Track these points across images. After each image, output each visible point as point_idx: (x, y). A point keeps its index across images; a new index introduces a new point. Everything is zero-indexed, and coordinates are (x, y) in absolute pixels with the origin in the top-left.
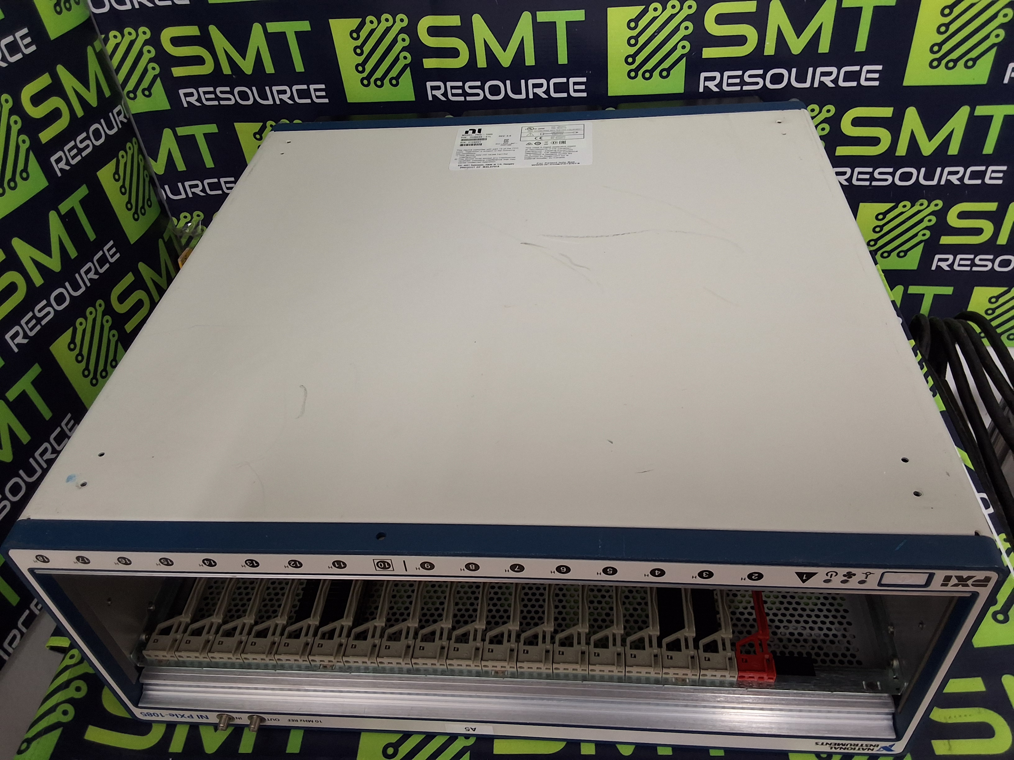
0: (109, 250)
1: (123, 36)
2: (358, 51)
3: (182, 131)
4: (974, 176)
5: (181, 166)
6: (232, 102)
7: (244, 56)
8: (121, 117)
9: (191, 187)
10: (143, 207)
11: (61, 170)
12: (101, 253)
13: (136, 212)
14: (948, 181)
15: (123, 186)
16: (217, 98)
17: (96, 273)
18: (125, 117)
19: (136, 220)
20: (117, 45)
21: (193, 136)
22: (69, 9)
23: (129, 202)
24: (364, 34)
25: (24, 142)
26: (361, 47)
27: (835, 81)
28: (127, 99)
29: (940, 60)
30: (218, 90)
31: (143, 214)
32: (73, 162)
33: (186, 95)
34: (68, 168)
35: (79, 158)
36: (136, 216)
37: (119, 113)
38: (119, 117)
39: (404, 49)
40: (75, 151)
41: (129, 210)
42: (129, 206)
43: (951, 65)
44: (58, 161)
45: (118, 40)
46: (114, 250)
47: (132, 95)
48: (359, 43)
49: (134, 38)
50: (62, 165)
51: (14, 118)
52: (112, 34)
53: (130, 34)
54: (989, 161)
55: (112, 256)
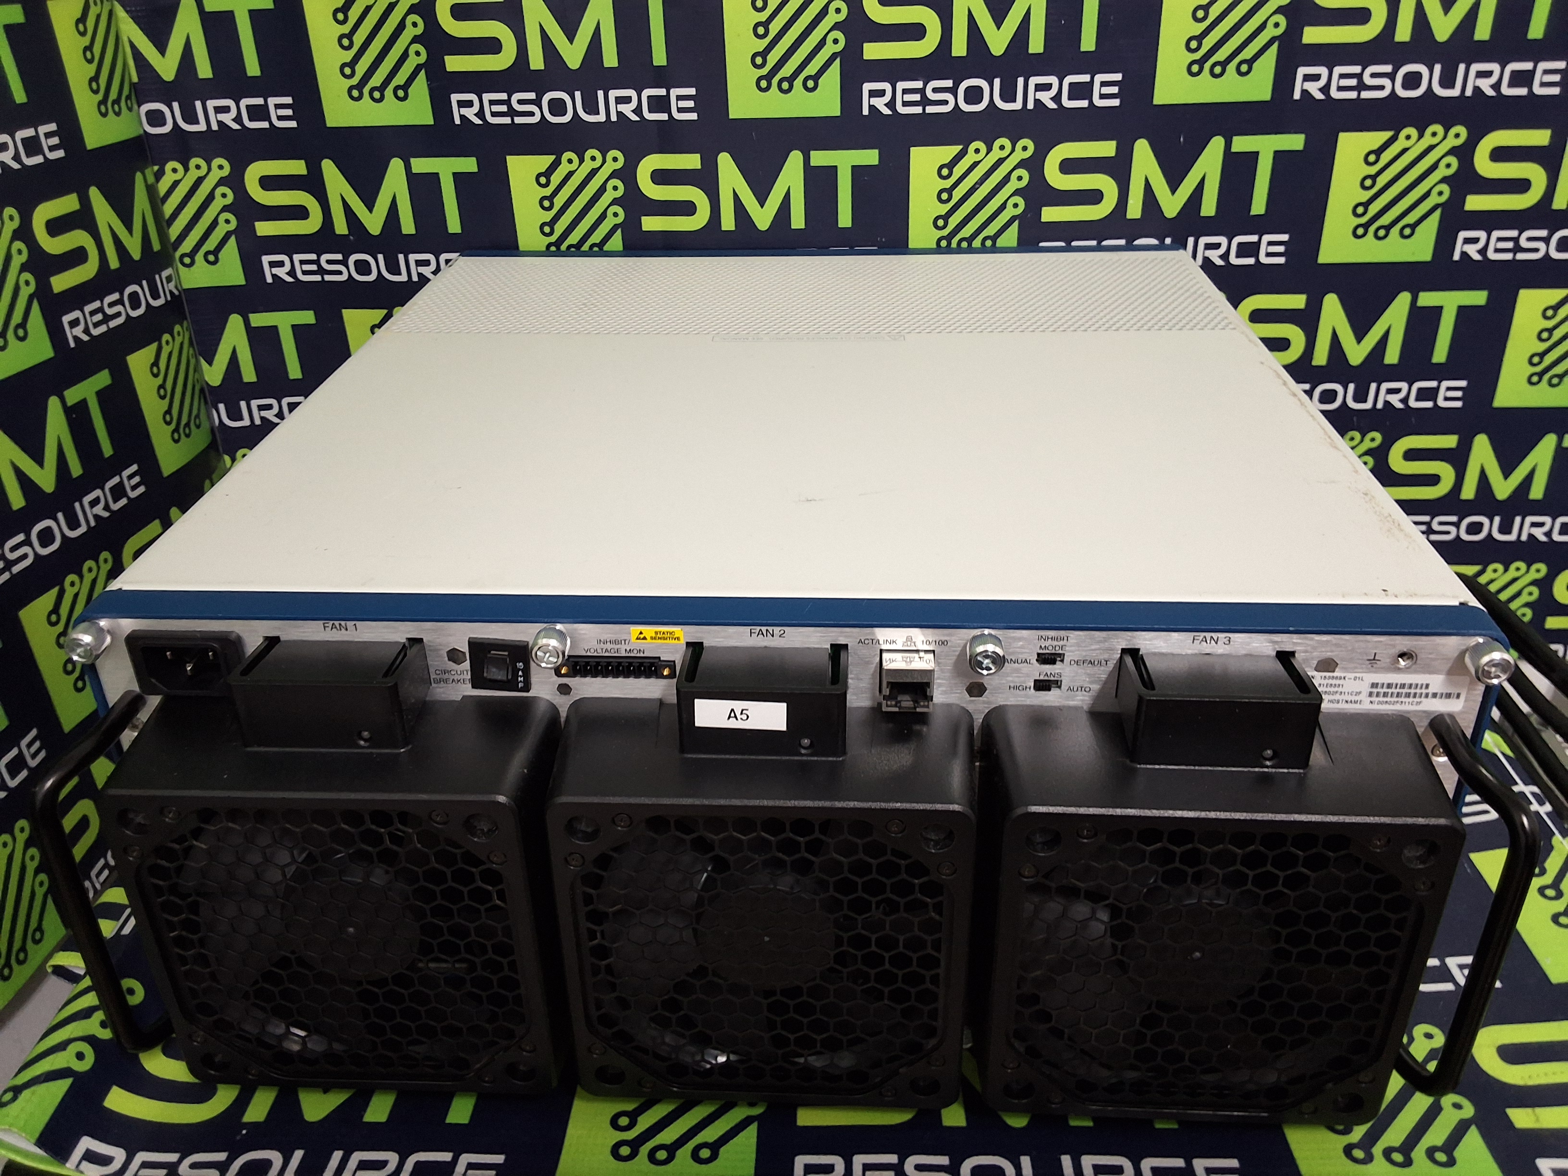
0: (130, 477)
1: (187, 169)
2: (546, 204)
3: (259, 320)
4: (1423, 395)
5: (249, 374)
6: (344, 277)
7: (370, 207)
8: (172, 286)
9: (261, 408)
10: (188, 425)
11: (76, 338)
12: (116, 479)
13: (176, 430)
14: (1387, 403)
15: (162, 386)
16: (321, 271)
17: (107, 508)
18: (176, 287)
19: (176, 441)
20: (176, 184)
21: (275, 328)
22: (118, 114)
23: (169, 412)
24: (556, 178)
25: (27, 283)
26: (551, 198)
27: (1225, 256)
28: (180, 265)
29: (1366, 226)
30: (325, 257)
31: (188, 436)
32: (96, 332)
33: (273, 264)
34: (86, 338)
35: (103, 329)
36: (176, 436)
37: (169, 278)
38: (169, 284)
39: (615, 202)
40: (99, 317)
41: (168, 423)
42: (168, 418)
43: (1382, 233)
44: (74, 323)
45: (177, 176)
46: (137, 479)
47: (187, 260)
48: (548, 191)
49: (205, 173)
50: (78, 331)
51: (18, 245)
52: (171, 165)
53: (198, 167)
54: (1441, 373)
55: (134, 488)
